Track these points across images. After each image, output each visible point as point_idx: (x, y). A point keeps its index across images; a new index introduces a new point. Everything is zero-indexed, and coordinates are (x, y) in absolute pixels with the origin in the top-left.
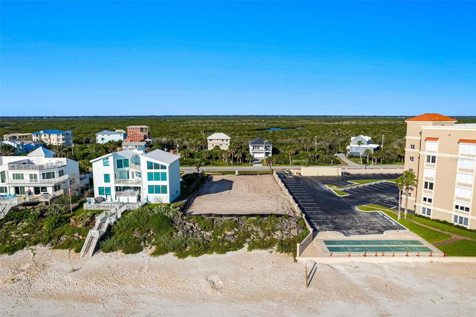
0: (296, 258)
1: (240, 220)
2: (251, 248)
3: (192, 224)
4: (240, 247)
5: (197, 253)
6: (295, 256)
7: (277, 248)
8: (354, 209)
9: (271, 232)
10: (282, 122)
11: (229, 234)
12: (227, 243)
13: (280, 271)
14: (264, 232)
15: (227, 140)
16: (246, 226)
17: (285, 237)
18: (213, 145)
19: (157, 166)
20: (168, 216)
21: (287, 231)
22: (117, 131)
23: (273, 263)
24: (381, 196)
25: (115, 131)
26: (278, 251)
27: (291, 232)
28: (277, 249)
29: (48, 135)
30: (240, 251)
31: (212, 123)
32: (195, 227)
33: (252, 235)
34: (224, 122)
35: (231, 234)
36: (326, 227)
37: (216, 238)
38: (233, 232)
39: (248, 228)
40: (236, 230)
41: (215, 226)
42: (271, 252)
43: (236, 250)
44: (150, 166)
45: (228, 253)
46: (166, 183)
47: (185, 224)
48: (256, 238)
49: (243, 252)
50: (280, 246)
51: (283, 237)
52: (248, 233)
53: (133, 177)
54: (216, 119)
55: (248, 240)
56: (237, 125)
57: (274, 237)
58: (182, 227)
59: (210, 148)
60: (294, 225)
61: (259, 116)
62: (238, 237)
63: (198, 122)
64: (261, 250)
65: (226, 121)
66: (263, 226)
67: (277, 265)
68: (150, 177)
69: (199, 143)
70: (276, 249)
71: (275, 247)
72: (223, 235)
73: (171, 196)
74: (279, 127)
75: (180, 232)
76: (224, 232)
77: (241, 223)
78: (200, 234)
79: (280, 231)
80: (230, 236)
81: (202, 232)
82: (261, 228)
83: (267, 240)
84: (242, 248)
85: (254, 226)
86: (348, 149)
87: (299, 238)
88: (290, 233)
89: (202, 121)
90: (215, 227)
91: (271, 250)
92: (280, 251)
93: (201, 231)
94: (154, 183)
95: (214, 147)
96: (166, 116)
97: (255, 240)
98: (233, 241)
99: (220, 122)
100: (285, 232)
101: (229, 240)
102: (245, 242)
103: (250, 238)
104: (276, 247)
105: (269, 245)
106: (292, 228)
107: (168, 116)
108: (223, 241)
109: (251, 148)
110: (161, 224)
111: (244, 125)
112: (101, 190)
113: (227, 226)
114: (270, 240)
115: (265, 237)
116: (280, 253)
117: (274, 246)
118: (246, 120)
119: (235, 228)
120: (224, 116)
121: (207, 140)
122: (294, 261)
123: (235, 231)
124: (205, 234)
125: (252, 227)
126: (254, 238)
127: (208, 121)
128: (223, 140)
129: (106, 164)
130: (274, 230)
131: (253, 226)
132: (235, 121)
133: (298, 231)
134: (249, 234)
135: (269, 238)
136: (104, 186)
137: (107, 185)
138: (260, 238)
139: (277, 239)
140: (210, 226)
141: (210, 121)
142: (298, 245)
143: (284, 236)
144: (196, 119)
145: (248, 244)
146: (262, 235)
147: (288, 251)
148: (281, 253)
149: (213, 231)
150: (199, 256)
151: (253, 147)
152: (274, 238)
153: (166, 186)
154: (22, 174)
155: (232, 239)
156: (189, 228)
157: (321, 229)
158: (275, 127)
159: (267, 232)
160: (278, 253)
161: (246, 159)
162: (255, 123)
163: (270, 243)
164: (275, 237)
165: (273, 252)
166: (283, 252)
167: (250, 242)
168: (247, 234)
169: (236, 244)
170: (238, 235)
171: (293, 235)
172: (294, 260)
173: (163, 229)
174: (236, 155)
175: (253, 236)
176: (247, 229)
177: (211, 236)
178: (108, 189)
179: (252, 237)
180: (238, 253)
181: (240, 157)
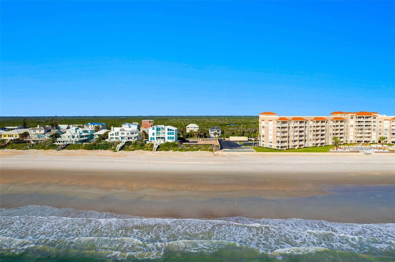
0: (213, 152)
2: (201, 151)
8: (241, 146)
10: (241, 121)
12: (194, 149)
15: (197, 128)
18: (189, 130)
19: (171, 130)
21: (213, 147)
22: (134, 123)
23: (206, 153)
25: (133, 123)
29: (93, 126)
31: (188, 121)
34: (197, 120)
36: (227, 148)
37: (191, 149)
43: (197, 151)
44: (168, 130)
45: (194, 151)
46: (174, 136)
48: (203, 149)
49: (199, 151)
50: (209, 150)
52: (201, 147)
53: (162, 134)
54: (191, 118)
56: (206, 122)
59: (188, 131)
61: (226, 116)
62: (198, 149)
63: (178, 120)
64: (204, 151)
65: (199, 120)
68: (168, 134)
69: (182, 129)
73: (175, 140)
74: (236, 124)
75: (180, 148)
77: (199, 146)
89: (180, 120)
90: (191, 146)
93: (186, 147)
94: (170, 136)
95: (190, 131)
96: (151, 116)
98: (196, 149)
99: (194, 121)
103: (201, 149)
107: (152, 116)
109: (210, 131)
110: (174, 146)
112: (151, 138)
118: (213, 119)
120: (197, 116)
121: (186, 128)
124: (188, 148)
127: (185, 120)
128: (195, 128)
129: (153, 129)
132: (205, 120)
136: (152, 137)
140: (189, 146)
141: (187, 120)
144: (176, 119)
150: (186, 152)
151: (211, 130)
153: (174, 137)
154: (124, 133)
157: (224, 149)
158: (234, 123)
161: (206, 136)
162: (220, 121)
165: (207, 151)
174: (201, 134)
178: (154, 138)
181: (203, 135)
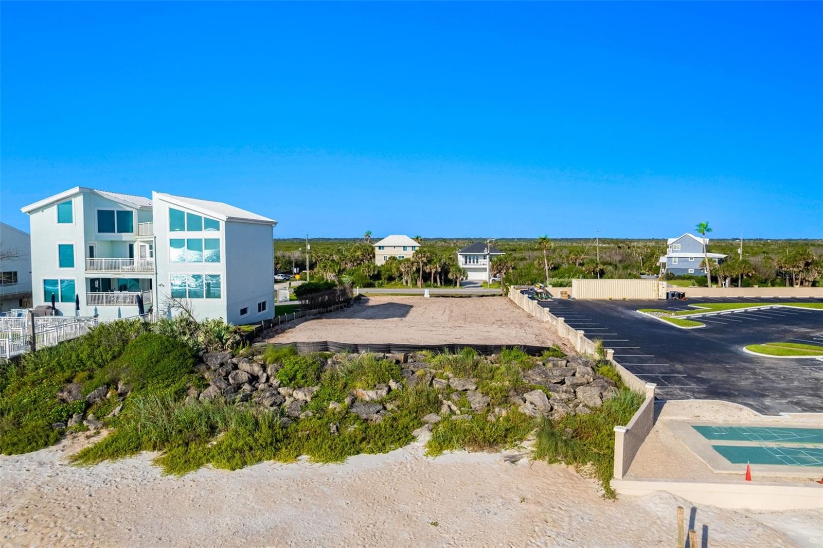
0: (612, 482)
1: (410, 360)
2: (440, 444)
3: (256, 369)
4: (399, 439)
5: (237, 455)
6: (607, 475)
7: (533, 446)
8: (739, 352)
9: (511, 393)
11: (367, 399)
12: (356, 426)
13: (553, 535)
14: (487, 394)
15: (413, 247)
16: (429, 375)
17: (561, 409)
18: (385, 258)
20: (191, 343)
21: (566, 392)
23: (523, 500)
24: (795, 330)
26: (540, 455)
27: (580, 394)
28: (535, 449)
30: (398, 455)
32: (265, 375)
33: (445, 402)
35: (375, 397)
36: (682, 390)
37: (321, 410)
38: (384, 393)
39: (434, 382)
40: (393, 384)
41: (328, 373)
42: (513, 460)
43: (382, 449)
45: (352, 459)
46: (219, 269)
47: (236, 367)
48: (458, 412)
49: (409, 459)
50: (544, 441)
51: (552, 409)
52: (432, 396)
55: (432, 418)
57: (520, 410)
58: (224, 374)
60: (586, 376)
62: (398, 407)
64: (477, 454)
66: (484, 375)
67: (540, 509)
69: (358, 254)
70: (530, 448)
71: (525, 444)
72: (347, 401)
73: (237, 308)
75: (212, 390)
76: (355, 392)
77: (411, 368)
78: (272, 395)
79: (541, 391)
80: (372, 402)
81: (280, 390)
82: (476, 383)
83: (498, 420)
84: (407, 444)
85: (455, 377)
86: (663, 263)
87: (609, 414)
88: (576, 397)
90: (326, 376)
91: (514, 452)
92: (547, 458)
93: (280, 387)
95: (388, 259)
97: (454, 417)
98: (378, 419)
100: (556, 395)
101: (365, 416)
102: (421, 424)
103: (437, 411)
104: (529, 444)
105: (506, 436)
106: (582, 384)
108: (344, 418)
109: (461, 260)
110: (158, 361)
111: (452, 246)
113: (364, 374)
114: (507, 419)
115: (489, 411)
116: (546, 462)
117: (521, 440)
119: (391, 380)
122: (603, 496)
123: (390, 390)
124: (291, 396)
125: (448, 379)
126: (452, 412)
128: (405, 247)
129: (65, 217)
130: (520, 389)
131: (450, 375)
133: (601, 394)
134: (436, 397)
135: (504, 413)
136: (59, 278)
137: (65, 274)
138: (472, 412)
139: (531, 418)
140: (311, 373)
142: (619, 431)
143: (556, 407)
145: (431, 431)
146: (479, 403)
147: (576, 457)
148: (551, 462)
149: (316, 388)
150: (241, 468)
152: (521, 414)
153: (219, 276)
155: (378, 412)
156: (244, 377)
157: (667, 394)
159: (496, 394)
160: (542, 464)
163: (507, 430)
164: (526, 409)
165: (521, 461)
166: (556, 461)
167: (437, 424)
168: (428, 398)
169: (385, 428)
170: (398, 403)
171: (585, 406)
172: (604, 492)
173: (159, 378)
174: (428, 267)
175: (449, 406)
176: (431, 384)
177: (306, 402)
179: (444, 410)
180: (388, 461)
181: (436, 272)
